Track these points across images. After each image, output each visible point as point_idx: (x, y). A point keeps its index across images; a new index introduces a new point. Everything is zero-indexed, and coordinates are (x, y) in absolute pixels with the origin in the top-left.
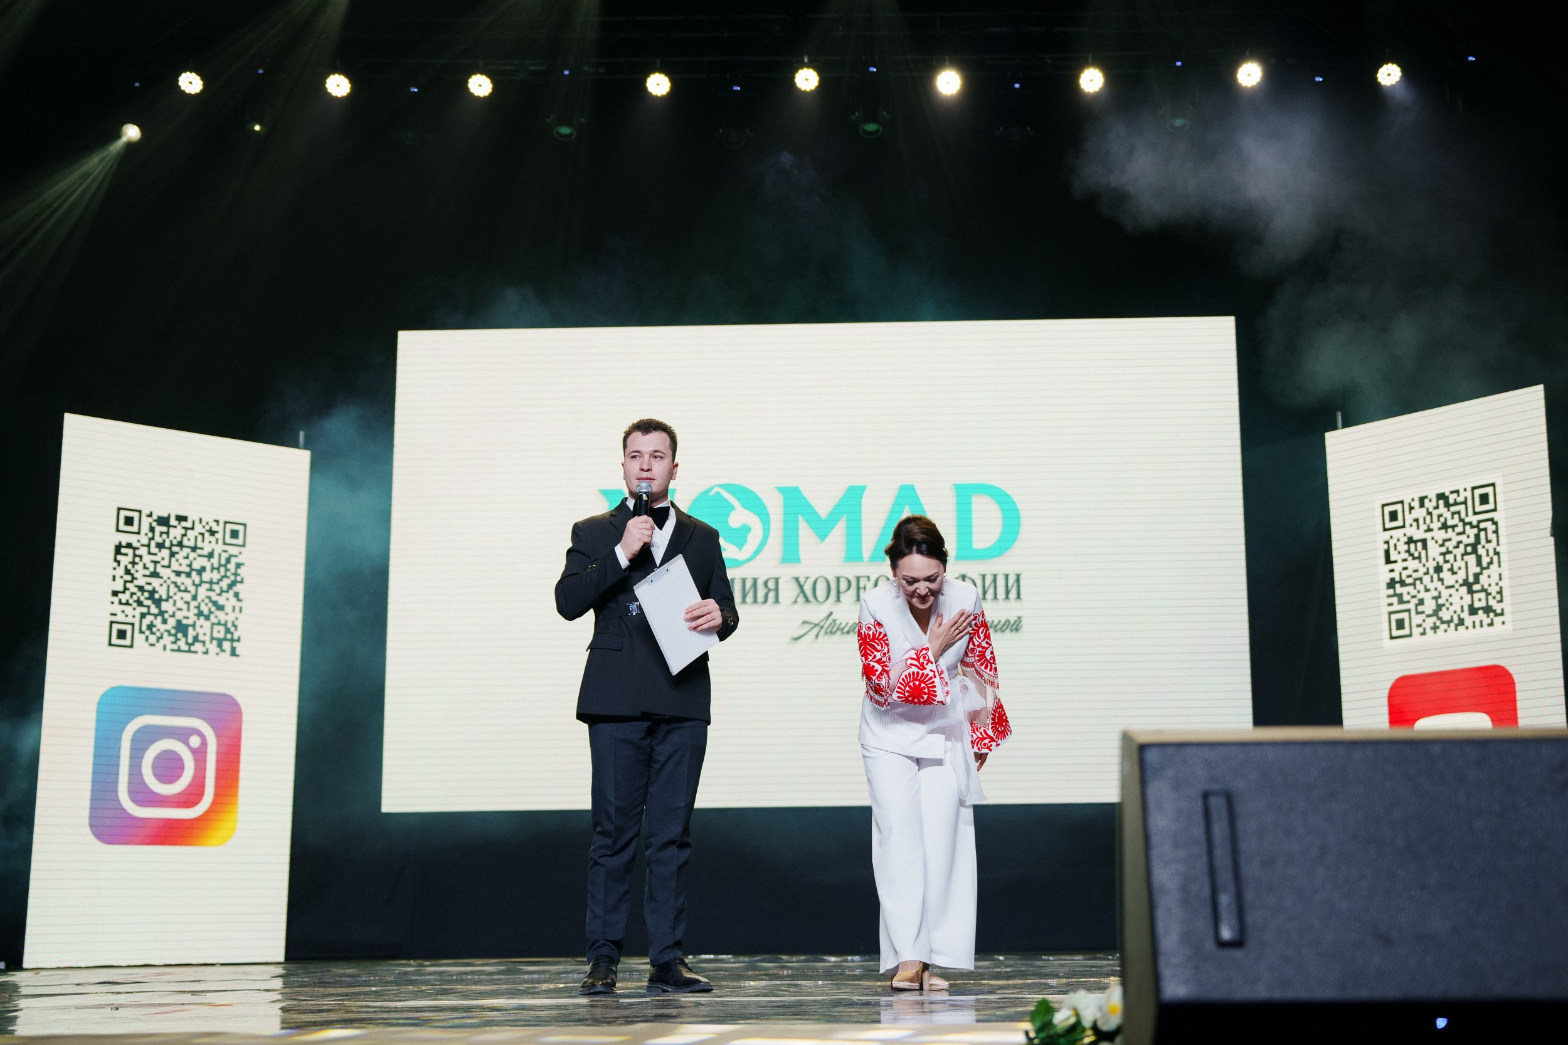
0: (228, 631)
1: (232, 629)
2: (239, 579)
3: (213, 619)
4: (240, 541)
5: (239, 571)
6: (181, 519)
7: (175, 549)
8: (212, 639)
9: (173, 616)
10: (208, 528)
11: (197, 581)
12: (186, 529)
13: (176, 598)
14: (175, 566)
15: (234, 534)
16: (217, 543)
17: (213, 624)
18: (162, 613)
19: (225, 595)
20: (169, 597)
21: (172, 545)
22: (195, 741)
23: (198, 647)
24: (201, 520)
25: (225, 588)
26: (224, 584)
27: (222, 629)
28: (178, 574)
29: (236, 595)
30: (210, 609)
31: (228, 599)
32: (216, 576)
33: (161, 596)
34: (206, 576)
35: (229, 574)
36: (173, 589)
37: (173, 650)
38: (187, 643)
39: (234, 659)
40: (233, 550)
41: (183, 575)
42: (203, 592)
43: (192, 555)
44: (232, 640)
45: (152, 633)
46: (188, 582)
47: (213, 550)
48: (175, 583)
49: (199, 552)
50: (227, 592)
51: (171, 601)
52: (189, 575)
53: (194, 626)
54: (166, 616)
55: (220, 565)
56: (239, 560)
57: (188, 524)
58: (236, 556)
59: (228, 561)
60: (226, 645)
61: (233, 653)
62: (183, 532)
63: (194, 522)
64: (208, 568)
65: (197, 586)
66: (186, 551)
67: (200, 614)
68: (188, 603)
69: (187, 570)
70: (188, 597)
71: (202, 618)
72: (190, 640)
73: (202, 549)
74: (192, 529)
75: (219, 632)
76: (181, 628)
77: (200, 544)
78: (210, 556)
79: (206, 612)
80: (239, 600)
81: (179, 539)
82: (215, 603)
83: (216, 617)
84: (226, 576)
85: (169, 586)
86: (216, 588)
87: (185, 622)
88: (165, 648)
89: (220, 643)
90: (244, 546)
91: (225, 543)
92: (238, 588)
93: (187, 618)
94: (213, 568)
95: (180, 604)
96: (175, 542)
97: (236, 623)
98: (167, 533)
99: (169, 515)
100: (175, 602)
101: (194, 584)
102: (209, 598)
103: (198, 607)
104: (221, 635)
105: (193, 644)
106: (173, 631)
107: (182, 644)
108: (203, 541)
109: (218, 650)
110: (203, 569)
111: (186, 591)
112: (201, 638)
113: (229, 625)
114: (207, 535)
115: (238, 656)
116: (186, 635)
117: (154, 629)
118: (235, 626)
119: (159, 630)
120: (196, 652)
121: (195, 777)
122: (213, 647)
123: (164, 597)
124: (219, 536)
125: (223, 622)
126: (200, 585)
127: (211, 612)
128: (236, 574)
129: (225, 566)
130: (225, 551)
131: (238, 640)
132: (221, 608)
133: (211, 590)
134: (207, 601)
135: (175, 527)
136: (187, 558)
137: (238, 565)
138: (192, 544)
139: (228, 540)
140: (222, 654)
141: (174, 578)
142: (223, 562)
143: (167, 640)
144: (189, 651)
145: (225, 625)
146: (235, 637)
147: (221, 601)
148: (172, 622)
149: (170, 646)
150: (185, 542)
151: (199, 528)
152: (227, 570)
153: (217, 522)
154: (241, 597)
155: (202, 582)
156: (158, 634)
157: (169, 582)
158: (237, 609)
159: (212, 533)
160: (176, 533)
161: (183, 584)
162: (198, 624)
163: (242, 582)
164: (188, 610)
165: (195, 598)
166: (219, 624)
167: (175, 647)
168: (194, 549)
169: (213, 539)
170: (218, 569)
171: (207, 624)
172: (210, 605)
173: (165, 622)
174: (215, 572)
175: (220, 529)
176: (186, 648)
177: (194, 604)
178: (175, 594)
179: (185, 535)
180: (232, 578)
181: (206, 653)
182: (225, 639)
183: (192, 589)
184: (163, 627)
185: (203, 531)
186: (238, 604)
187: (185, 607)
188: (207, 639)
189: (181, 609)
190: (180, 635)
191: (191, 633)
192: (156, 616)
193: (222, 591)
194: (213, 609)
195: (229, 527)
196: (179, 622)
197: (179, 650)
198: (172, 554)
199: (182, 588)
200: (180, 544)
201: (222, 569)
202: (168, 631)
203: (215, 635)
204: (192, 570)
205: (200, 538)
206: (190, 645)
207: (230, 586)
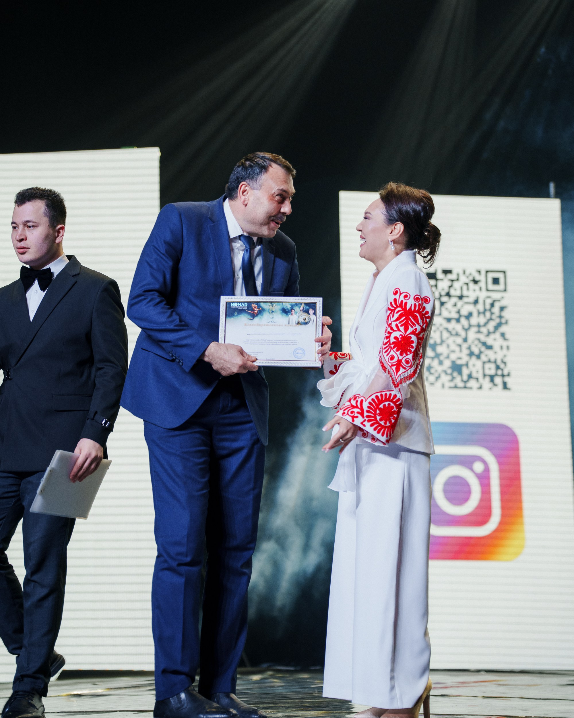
0: (498, 367)
1: (502, 366)
2: (503, 321)
3: (484, 358)
4: (501, 287)
5: (504, 314)
6: (446, 272)
7: (444, 299)
8: (485, 375)
9: (448, 357)
10: (471, 278)
11: (466, 326)
12: (452, 281)
13: (450, 341)
14: (445, 314)
15: (496, 281)
16: (481, 289)
17: (484, 363)
18: (438, 356)
19: (492, 336)
20: (442, 341)
21: (441, 296)
22: (479, 467)
23: (472, 383)
24: (464, 272)
25: (492, 329)
26: (491, 326)
27: (493, 366)
28: (449, 320)
29: (503, 335)
30: (480, 350)
31: (495, 339)
32: (482, 320)
33: (435, 342)
34: (474, 320)
35: (494, 317)
36: (445, 335)
37: (451, 388)
38: (462, 381)
39: (506, 392)
40: (496, 296)
41: (453, 322)
42: (472, 335)
43: (460, 303)
44: (503, 376)
45: (431, 373)
46: (458, 327)
47: (478, 298)
48: (447, 329)
49: (465, 300)
50: (494, 332)
51: (444, 346)
52: (458, 320)
53: (467, 365)
54: (442, 358)
55: (485, 310)
56: (503, 303)
57: (453, 276)
58: (499, 301)
59: (492, 305)
60: (498, 380)
61: (505, 386)
62: (449, 283)
63: (458, 275)
64: (475, 314)
65: (466, 330)
66: (454, 300)
67: (471, 354)
68: (460, 346)
69: (456, 316)
70: (459, 340)
71: (474, 358)
72: (465, 378)
73: (468, 297)
74: (458, 280)
75: (491, 369)
76: (457, 368)
77: (465, 293)
78: (476, 302)
79: (476, 351)
80: (505, 339)
81: (446, 290)
82: (484, 344)
83: (486, 355)
84: (491, 319)
85: (441, 332)
86: (484, 330)
87: (459, 362)
88: (443, 386)
89: (492, 378)
90: (505, 290)
91: (487, 290)
92: (503, 329)
93: (460, 358)
94: (479, 313)
95: (453, 347)
96: (443, 293)
97: (505, 360)
98: (436, 286)
99: (436, 271)
100: (448, 346)
101: (463, 328)
102: (479, 340)
103: (469, 348)
104: (492, 372)
105: (468, 381)
106: (449, 371)
107: (458, 381)
108: (468, 289)
109: (490, 385)
110: (470, 314)
111: (457, 334)
112: (474, 375)
113: (499, 362)
114: (472, 285)
115: (509, 389)
116: (460, 373)
117: (432, 371)
118: (505, 363)
119: (436, 371)
120: (471, 388)
121: (482, 500)
122: (486, 383)
123: (438, 341)
124: (482, 284)
125: (492, 359)
126: (469, 329)
127: (481, 352)
128: (500, 317)
129: (490, 310)
130: (489, 297)
131: (509, 375)
132: (490, 347)
133: (479, 332)
134: (477, 342)
135: (442, 280)
136: (455, 305)
137: (502, 309)
138: (458, 293)
139: (491, 287)
140: (495, 388)
141: (445, 324)
142: (488, 306)
143: (445, 379)
144: (465, 387)
145: (495, 362)
146: (506, 373)
147: (490, 341)
148: (447, 364)
149: (448, 384)
150: (452, 292)
151: (463, 279)
152: (492, 313)
153: (479, 272)
154: (507, 336)
155: (470, 326)
156: (436, 375)
157: (441, 329)
158: (505, 347)
159: (475, 282)
160: (443, 285)
161: (454, 329)
162: (470, 364)
163: (506, 323)
164: (461, 351)
165: (465, 340)
166: (489, 361)
167: (452, 384)
168: (461, 297)
169: (476, 287)
170: (484, 313)
171: (479, 363)
172: (480, 345)
173: (441, 363)
174: (482, 316)
175: (481, 278)
176: (461, 385)
177: (465, 346)
178: (448, 338)
179: (450, 287)
180: (498, 320)
181: (480, 388)
182: (496, 375)
183: (463, 334)
184: (440, 369)
185: (467, 281)
186: (505, 344)
187: (457, 349)
188: (480, 376)
189: (453, 351)
190: (455, 374)
191: (465, 372)
192: (433, 358)
193: (489, 334)
194: (483, 349)
195: (491, 276)
196: (453, 362)
197: (456, 387)
198: (442, 304)
199: (454, 333)
200: (448, 294)
201: (488, 314)
202: (445, 372)
203: (488, 372)
204: (460, 316)
205: (465, 287)
206: (465, 382)
207: (497, 328)
